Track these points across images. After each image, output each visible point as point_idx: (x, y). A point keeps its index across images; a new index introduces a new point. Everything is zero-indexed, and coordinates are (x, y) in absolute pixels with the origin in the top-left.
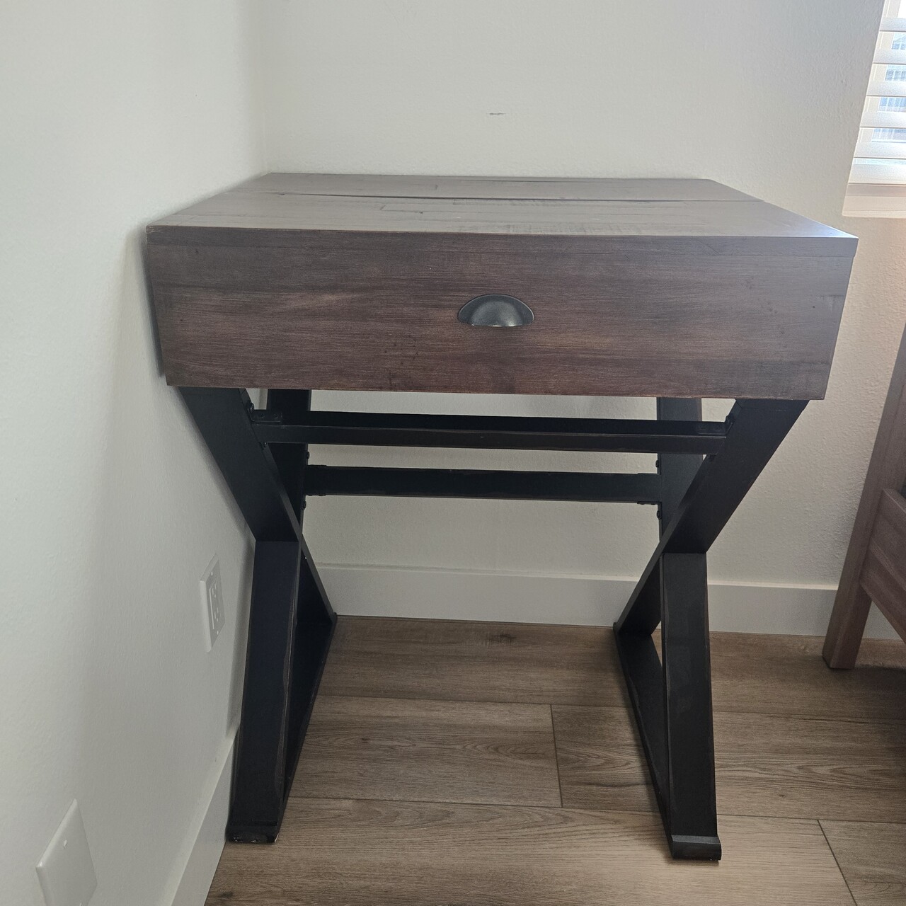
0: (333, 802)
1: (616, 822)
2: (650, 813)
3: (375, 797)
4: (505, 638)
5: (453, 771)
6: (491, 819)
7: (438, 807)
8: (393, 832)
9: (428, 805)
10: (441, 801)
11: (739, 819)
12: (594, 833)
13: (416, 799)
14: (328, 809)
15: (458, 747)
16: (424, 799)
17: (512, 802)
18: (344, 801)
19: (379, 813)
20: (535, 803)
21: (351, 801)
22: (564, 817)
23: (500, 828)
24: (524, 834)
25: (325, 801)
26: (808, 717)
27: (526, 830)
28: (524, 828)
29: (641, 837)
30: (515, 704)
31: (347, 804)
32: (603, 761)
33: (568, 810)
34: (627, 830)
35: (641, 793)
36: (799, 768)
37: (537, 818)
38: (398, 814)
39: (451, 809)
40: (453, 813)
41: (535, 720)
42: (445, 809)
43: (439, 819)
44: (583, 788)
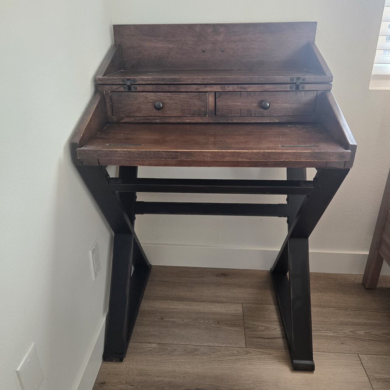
0: (148, 344)
1: (269, 354)
2: (284, 351)
3: (166, 343)
4: (223, 275)
5: (200, 331)
6: (215, 352)
7: (193, 347)
8: (173, 358)
9: (188, 346)
10: (194, 344)
11: (323, 353)
12: (259, 359)
13: (183, 344)
14: (146, 348)
15: (202, 321)
16: (187, 344)
17: (224, 345)
18: (153, 344)
19: (168, 349)
20: (234, 346)
21: (156, 344)
22: (247, 352)
23: (219, 356)
24: (229, 359)
25: (145, 344)
26: (355, 310)
27: (230, 357)
28: (229, 356)
29: (281, 361)
30: (227, 303)
32: (264, 328)
33: (248, 349)
34: (274, 357)
35: (281, 342)
36: (351, 331)
37: (235, 352)
38: (175, 350)
40: (199, 349)
41: (235, 310)
42: (196, 348)
43: (193, 352)
44: (255, 339)
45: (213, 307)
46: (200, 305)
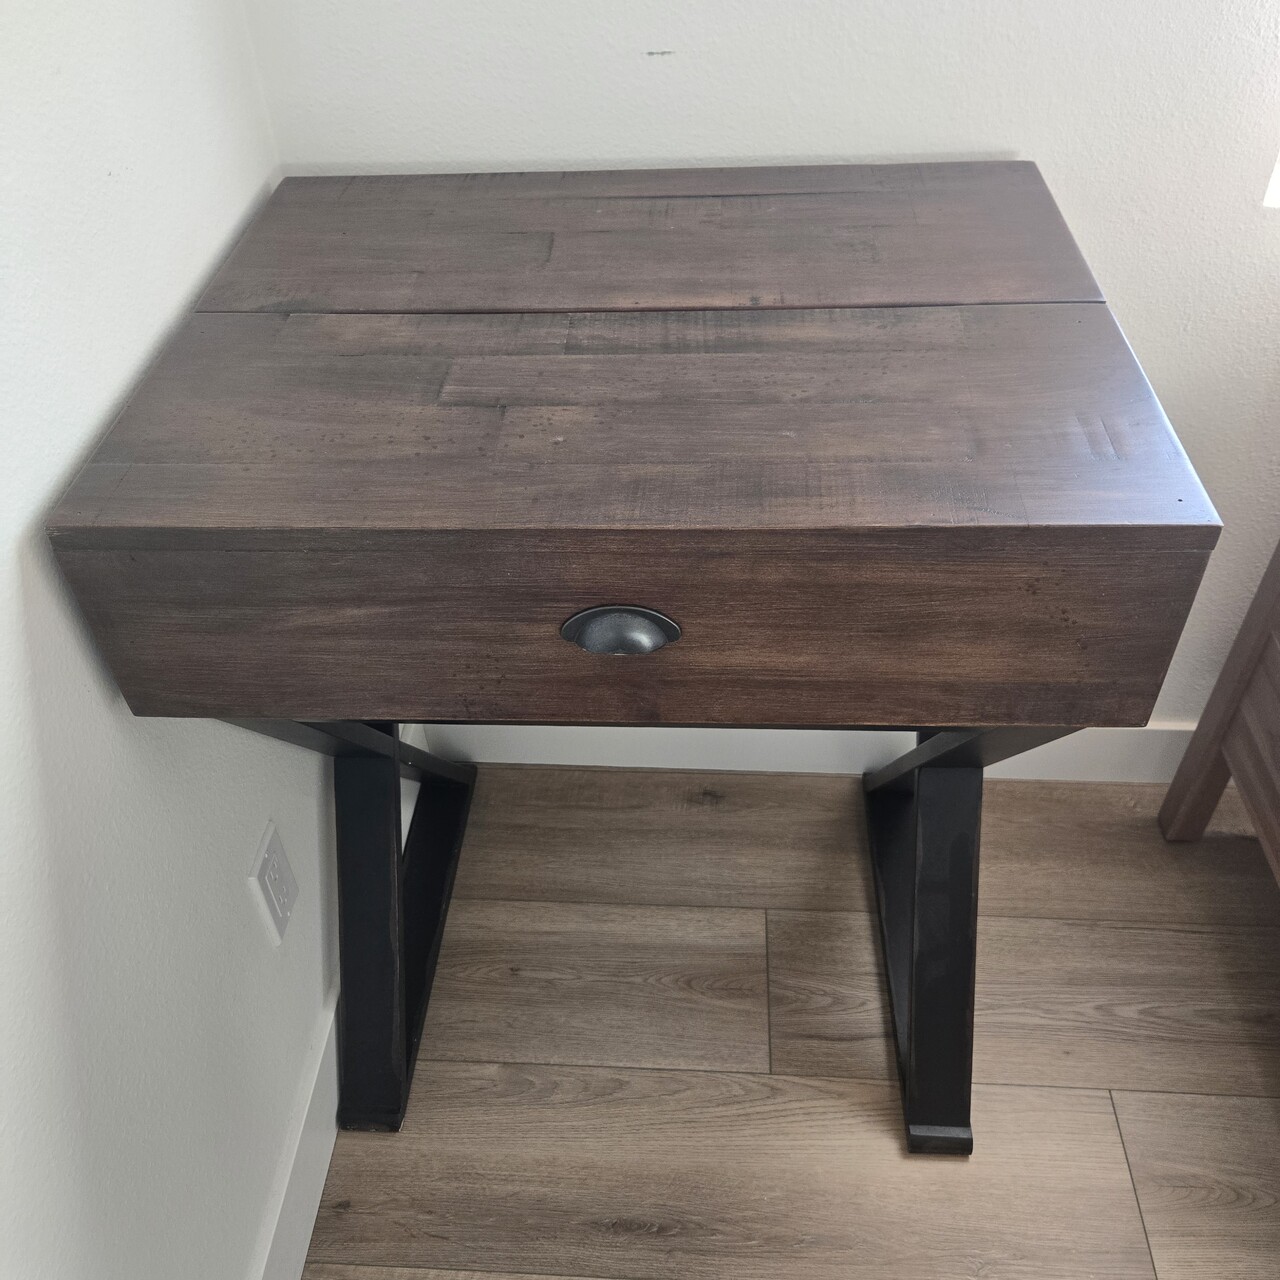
0: (473, 1067)
1: (841, 1095)
2: (887, 1083)
3: (527, 1061)
4: (709, 798)
5: (630, 1017)
6: (676, 1092)
7: (610, 1074)
8: (549, 1113)
9: (595, 1071)
10: (613, 1064)
11: (1005, 1090)
12: (809, 1114)
13: (580, 1063)
14: (466, 1079)
15: (638, 980)
16: (591, 1062)
17: (705, 1066)
18: (488, 1065)
19: (532, 1084)
20: (736, 1067)
21: (496, 1066)
22: (772, 1088)
23: (687, 1106)
24: (718, 1114)
25: (464, 1066)
26: (1120, 925)
27: (720, 1108)
28: (718, 1105)
29: (871, 1119)
30: (717, 910)
31: (492, 1070)
32: (828, 1000)
33: (776, 1077)
34: (853, 1108)
35: (876, 1051)
36: (1098, 1008)
37: (737, 1090)
38: (556, 1085)
39: (625, 1077)
40: (628, 1082)
41: (743, 935)
42: (618, 1077)
43: (609, 1093)
44: (800, 1044)
45: (673, 924)
46: (634, 917)
